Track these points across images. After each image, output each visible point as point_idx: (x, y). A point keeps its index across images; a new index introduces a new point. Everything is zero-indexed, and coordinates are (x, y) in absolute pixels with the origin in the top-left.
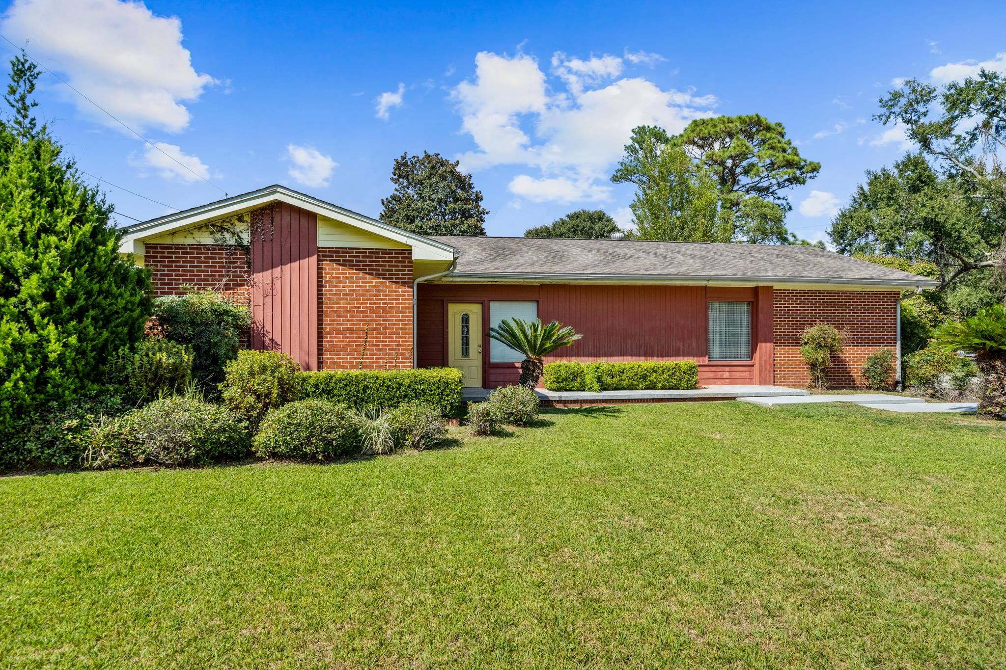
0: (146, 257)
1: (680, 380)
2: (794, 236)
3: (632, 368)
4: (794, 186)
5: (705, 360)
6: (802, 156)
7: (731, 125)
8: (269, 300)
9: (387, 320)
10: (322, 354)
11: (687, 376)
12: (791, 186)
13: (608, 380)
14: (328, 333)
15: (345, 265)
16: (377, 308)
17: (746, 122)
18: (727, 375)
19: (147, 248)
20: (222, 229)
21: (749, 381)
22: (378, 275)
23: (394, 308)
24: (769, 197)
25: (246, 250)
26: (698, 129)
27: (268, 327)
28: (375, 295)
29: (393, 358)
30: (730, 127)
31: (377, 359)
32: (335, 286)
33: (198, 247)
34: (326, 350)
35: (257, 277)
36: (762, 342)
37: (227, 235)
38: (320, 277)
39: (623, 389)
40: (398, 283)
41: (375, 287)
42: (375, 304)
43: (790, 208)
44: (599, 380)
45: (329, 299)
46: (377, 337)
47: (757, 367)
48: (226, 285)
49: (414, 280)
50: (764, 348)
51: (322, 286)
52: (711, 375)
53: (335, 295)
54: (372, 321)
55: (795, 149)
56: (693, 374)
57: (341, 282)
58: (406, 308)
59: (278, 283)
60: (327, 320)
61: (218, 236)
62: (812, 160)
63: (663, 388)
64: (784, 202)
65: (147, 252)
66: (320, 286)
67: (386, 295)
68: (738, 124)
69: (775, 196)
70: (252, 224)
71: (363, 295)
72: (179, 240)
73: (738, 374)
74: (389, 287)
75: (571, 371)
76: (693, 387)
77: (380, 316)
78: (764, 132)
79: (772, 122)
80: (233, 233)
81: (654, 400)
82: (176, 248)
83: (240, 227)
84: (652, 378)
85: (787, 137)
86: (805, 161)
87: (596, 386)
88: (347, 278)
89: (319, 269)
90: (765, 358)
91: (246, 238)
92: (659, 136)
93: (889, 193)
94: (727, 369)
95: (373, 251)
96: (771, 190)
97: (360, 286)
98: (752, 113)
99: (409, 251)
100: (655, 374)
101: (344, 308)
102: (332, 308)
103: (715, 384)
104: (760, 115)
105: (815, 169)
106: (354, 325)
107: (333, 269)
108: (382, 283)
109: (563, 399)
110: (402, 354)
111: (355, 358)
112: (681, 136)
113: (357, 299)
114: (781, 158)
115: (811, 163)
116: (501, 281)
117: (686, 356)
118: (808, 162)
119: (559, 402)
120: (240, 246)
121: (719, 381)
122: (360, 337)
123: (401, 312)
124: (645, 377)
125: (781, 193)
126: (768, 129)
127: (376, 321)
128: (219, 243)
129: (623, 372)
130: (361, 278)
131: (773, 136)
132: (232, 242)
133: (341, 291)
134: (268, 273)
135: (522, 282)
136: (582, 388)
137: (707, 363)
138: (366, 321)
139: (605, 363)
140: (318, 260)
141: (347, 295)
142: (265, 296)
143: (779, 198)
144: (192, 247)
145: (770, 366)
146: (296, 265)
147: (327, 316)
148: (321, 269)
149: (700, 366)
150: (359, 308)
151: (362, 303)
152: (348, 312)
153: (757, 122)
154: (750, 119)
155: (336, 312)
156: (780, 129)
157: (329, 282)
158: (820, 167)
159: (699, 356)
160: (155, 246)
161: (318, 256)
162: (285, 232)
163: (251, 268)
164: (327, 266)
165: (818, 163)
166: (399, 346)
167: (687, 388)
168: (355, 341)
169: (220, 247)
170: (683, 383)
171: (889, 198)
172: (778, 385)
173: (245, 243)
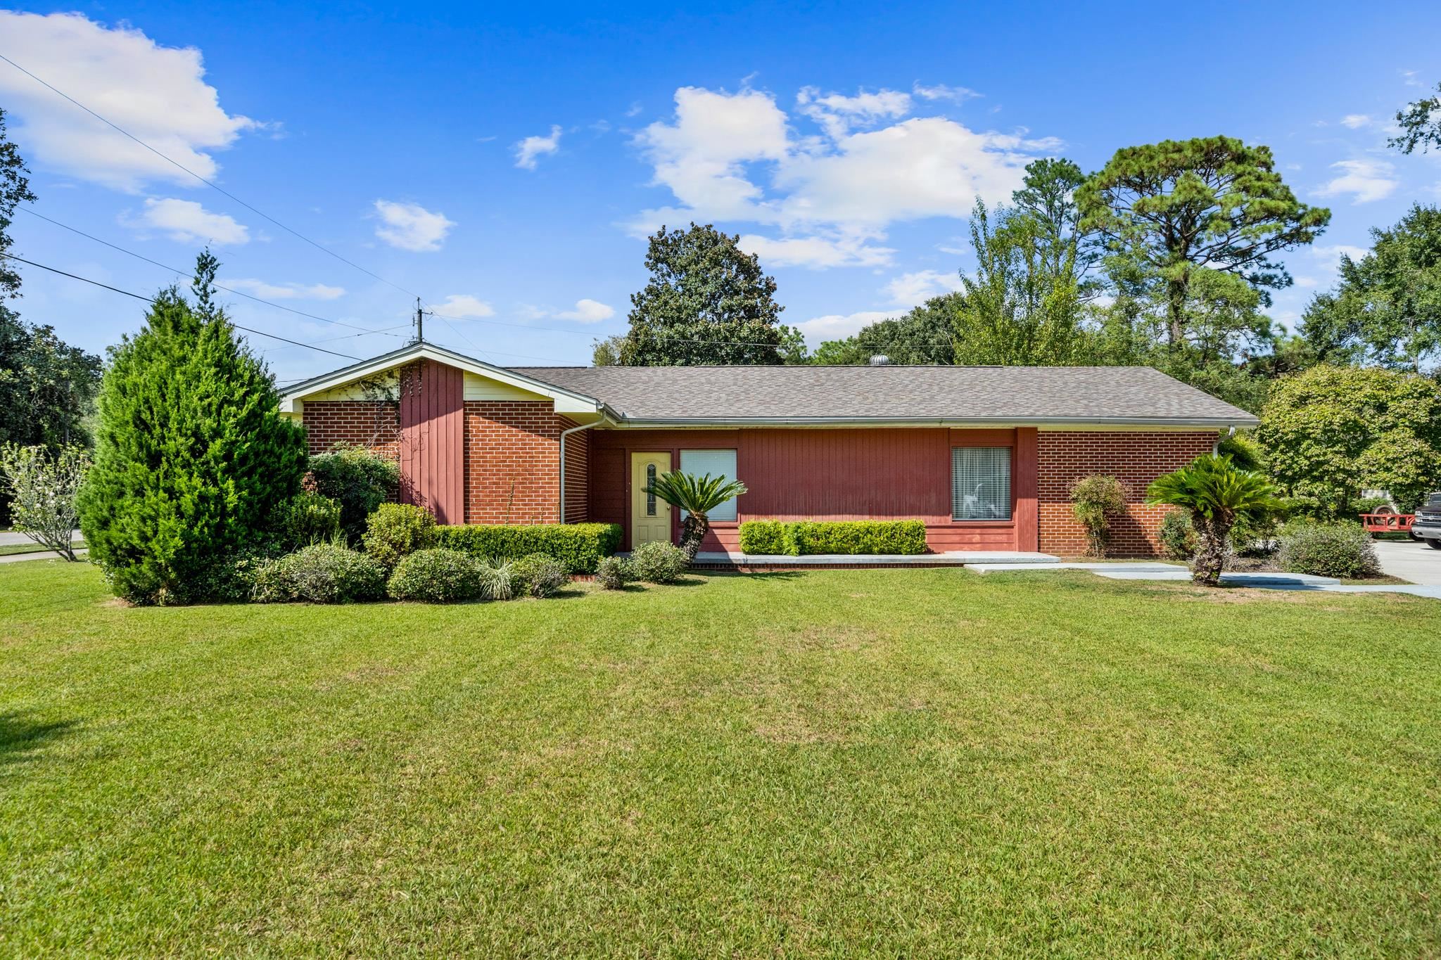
0: (304, 414)
1: (902, 543)
3: (842, 529)
5: (948, 520)
8: (417, 454)
9: (533, 474)
10: (469, 509)
11: (910, 538)
13: (811, 541)
14: (475, 487)
15: (491, 419)
16: (524, 462)
18: (977, 538)
19: (305, 405)
20: (373, 385)
21: (1008, 546)
22: (524, 428)
23: (540, 461)
25: (396, 405)
27: (416, 479)
28: (521, 449)
29: (539, 513)
31: (523, 514)
32: (482, 440)
33: (351, 403)
34: (473, 505)
35: (406, 432)
36: (1021, 497)
37: (378, 391)
38: (466, 430)
39: (832, 553)
40: (544, 436)
41: (521, 440)
42: (520, 457)
44: (799, 541)
45: (476, 453)
46: (523, 492)
47: (1016, 528)
48: (377, 440)
49: (561, 432)
50: (1026, 505)
51: (469, 440)
52: (957, 538)
53: (482, 449)
54: (518, 475)
56: (918, 535)
57: (487, 436)
58: (552, 462)
59: (425, 437)
60: (473, 475)
61: (370, 392)
63: (882, 552)
65: (305, 410)
66: (466, 440)
67: (532, 449)
70: (402, 380)
71: (509, 449)
72: (333, 398)
73: (992, 538)
74: (534, 440)
75: (767, 531)
76: (929, 552)
77: (526, 470)
80: (384, 389)
81: (859, 566)
82: (331, 405)
83: (391, 383)
84: (865, 540)
87: (794, 549)
88: (493, 431)
89: (466, 423)
90: (1026, 518)
91: (396, 393)
94: (978, 531)
95: (518, 404)
97: (507, 440)
99: (551, 404)
100: (869, 536)
101: (490, 462)
102: (479, 462)
103: (961, 549)
106: (500, 479)
107: (480, 423)
108: (528, 436)
109: (749, 562)
110: (548, 509)
111: (501, 513)
113: (503, 453)
117: (923, 515)
119: (745, 565)
120: (390, 401)
121: (966, 546)
122: (506, 492)
123: (547, 466)
124: (857, 539)
127: (522, 475)
128: (371, 399)
129: (830, 533)
130: (507, 431)
132: (382, 398)
133: (487, 444)
134: (415, 428)
136: (779, 551)
137: (950, 523)
138: (512, 475)
139: (810, 522)
140: (465, 414)
141: (493, 449)
142: (413, 451)
144: (346, 404)
145: (1033, 526)
146: (443, 419)
147: (473, 470)
148: (468, 423)
149: (927, 527)
150: (505, 461)
151: (508, 457)
152: (493, 466)
155: (482, 466)
157: (475, 436)
159: (940, 515)
160: (312, 404)
161: (465, 410)
162: (433, 388)
163: (401, 423)
164: (473, 419)
166: (545, 500)
167: (911, 553)
168: (501, 496)
169: (373, 403)
170: (905, 547)
172: (1044, 552)
173: (395, 398)
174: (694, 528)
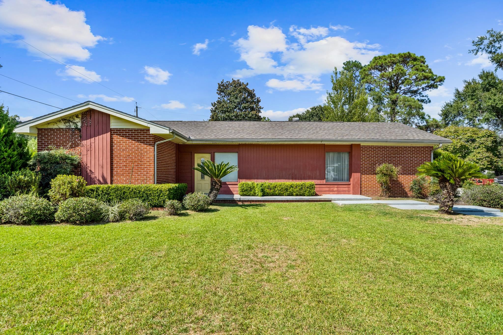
0: (38, 134)
1: (305, 191)
2: (429, 116)
3: (280, 185)
4: (432, 89)
5: (324, 182)
6: (434, 73)
7: (394, 59)
8: (89, 152)
9: (142, 162)
10: (113, 177)
11: (309, 189)
12: (430, 90)
13: (267, 191)
14: (116, 167)
15: (123, 137)
16: (138, 156)
17: (402, 57)
18: (335, 189)
19: (38, 130)
20: (69, 121)
21: (348, 192)
22: (138, 141)
23: (145, 156)
24: (417, 96)
25: (79, 130)
26: (376, 61)
27: (89, 165)
28: (137, 150)
29: (145, 179)
30: (393, 60)
31: (138, 179)
32: (119, 146)
33: (59, 129)
34: (115, 175)
35: (84, 142)
36: (354, 173)
37: (71, 124)
38: (112, 142)
39: (276, 195)
40: (147, 144)
41: (136, 146)
42: (136, 154)
43: (430, 101)
44: (262, 190)
45: (116, 152)
46: (137, 170)
47: (352, 185)
48: (71, 146)
49: (155, 143)
50: (356, 176)
51: (113, 146)
52: (327, 189)
53: (119, 150)
54: (135, 162)
55: (430, 69)
56: (312, 188)
57: (121, 144)
58: (151, 156)
59: (93, 145)
60: (115, 162)
61: (68, 124)
62: (440, 75)
63: (297, 195)
64: (426, 98)
65: (39, 132)
66: (112, 146)
67: (142, 150)
68: (398, 58)
69: (421, 95)
70: (82, 118)
71: (131, 150)
72: (51, 126)
73: (342, 189)
74: (143, 146)
75: (249, 186)
76: (316, 195)
77: (139, 160)
78: (412, 61)
79: (418, 55)
80: (74, 123)
81: (288, 201)
82: (50, 130)
83: (77, 120)
84: (290, 190)
85: (426, 64)
86: (436, 76)
87: (260, 194)
88: (124, 142)
89: (111, 139)
90: (356, 181)
91: (79, 125)
92: (357, 65)
93: (472, 92)
94: (336, 186)
95: (136, 130)
96: (418, 92)
97: (130, 146)
98: (406, 52)
99: (148, 130)
100: (292, 188)
101: (122, 156)
102: (117, 156)
103: (329, 194)
104: (411, 52)
105: (442, 80)
106: (127, 164)
107: (118, 138)
108: (140, 144)
109: (241, 200)
110: (149, 177)
111: (128, 179)
112: (369, 65)
113: (128, 152)
114: (421, 75)
115: (439, 77)
116: (218, 143)
117: (314, 179)
118: (438, 76)
119: (240, 201)
120: (76, 128)
121: (331, 192)
122: (130, 169)
123: (148, 158)
124: (287, 190)
125: (424, 93)
126: (415, 59)
127: (137, 162)
128: (68, 127)
129: (275, 187)
130: (130, 142)
131: (418, 63)
132: (73, 127)
133: (121, 148)
134: (89, 141)
135: (228, 143)
136: (254, 195)
137: (325, 183)
138: (133, 162)
139: (267, 182)
140: (111, 134)
141: (124, 150)
142: (87, 151)
143: (423, 96)
144: (57, 129)
145: (358, 184)
146: (101, 137)
147: (115, 160)
148: (113, 138)
149: (316, 185)
150: (129, 156)
151: (131, 154)
152: (124, 158)
153: (409, 56)
154: (405, 54)
155: (119, 158)
156: (422, 59)
157: (116, 144)
158: (444, 79)
159: (321, 180)
160: (41, 129)
161: (111, 132)
162: (96, 122)
163: (82, 139)
164: (115, 137)
165: (444, 77)
166: (147, 173)
167: (309, 195)
168: (127, 171)
169: (68, 129)
170: (307, 193)
171: (473, 95)
172: (363, 195)
173: (79, 127)
174: (215, 186)
